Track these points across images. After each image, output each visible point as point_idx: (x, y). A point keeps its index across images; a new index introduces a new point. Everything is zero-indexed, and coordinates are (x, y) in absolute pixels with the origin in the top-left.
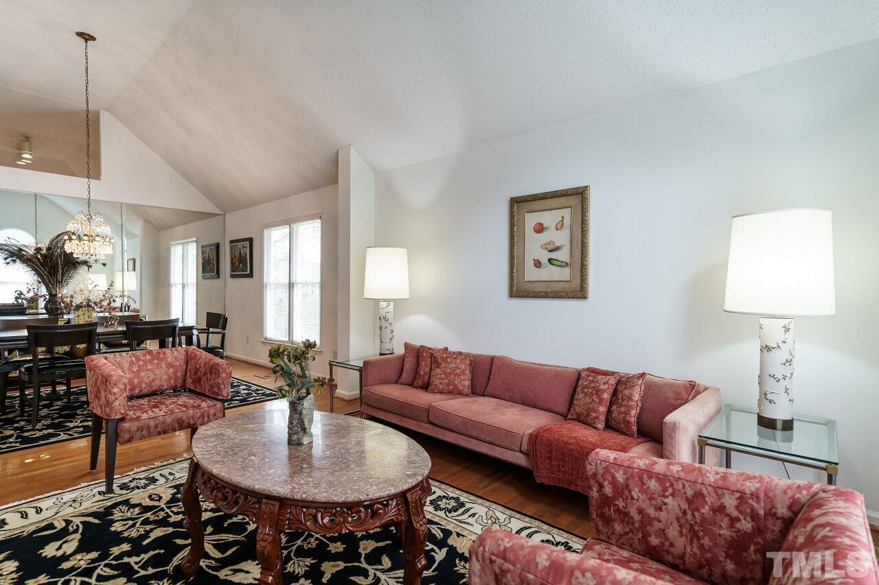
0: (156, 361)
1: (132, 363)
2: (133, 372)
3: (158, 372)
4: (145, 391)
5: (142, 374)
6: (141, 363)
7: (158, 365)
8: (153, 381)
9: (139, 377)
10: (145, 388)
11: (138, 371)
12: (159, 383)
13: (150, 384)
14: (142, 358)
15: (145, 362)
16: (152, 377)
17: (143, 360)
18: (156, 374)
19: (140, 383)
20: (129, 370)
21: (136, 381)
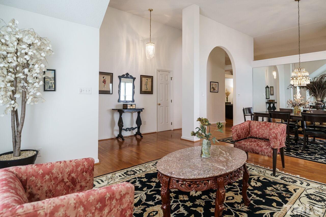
0: (266, 127)
1: (258, 125)
2: (257, 129)
3: (265, 131)
4: (261, 137)
5: (260, 130)
6: (261, 126)
7: (266, 128)
8: (263, 134)
9: (259, 131)
10: (260, 136)
11: (259, 129)
12: (265, 135)
13: (262, 135)
14: (262, 124)
15: (262, 126)
16: (263, 132)
17: (261, 125)
18: (265, 132)
19: (259, 133)
20: (256, 127)
21: (257, 132)
